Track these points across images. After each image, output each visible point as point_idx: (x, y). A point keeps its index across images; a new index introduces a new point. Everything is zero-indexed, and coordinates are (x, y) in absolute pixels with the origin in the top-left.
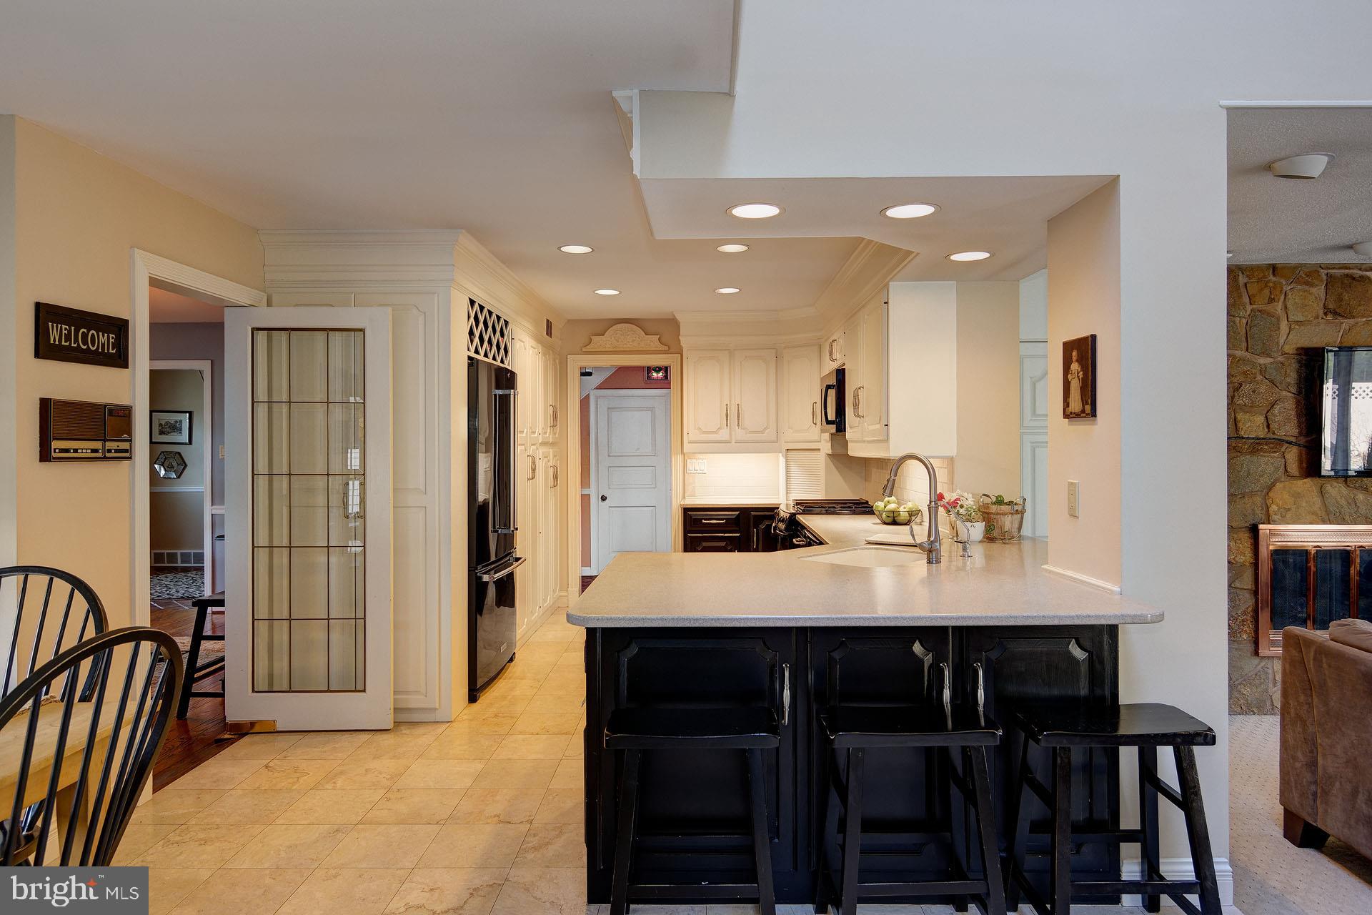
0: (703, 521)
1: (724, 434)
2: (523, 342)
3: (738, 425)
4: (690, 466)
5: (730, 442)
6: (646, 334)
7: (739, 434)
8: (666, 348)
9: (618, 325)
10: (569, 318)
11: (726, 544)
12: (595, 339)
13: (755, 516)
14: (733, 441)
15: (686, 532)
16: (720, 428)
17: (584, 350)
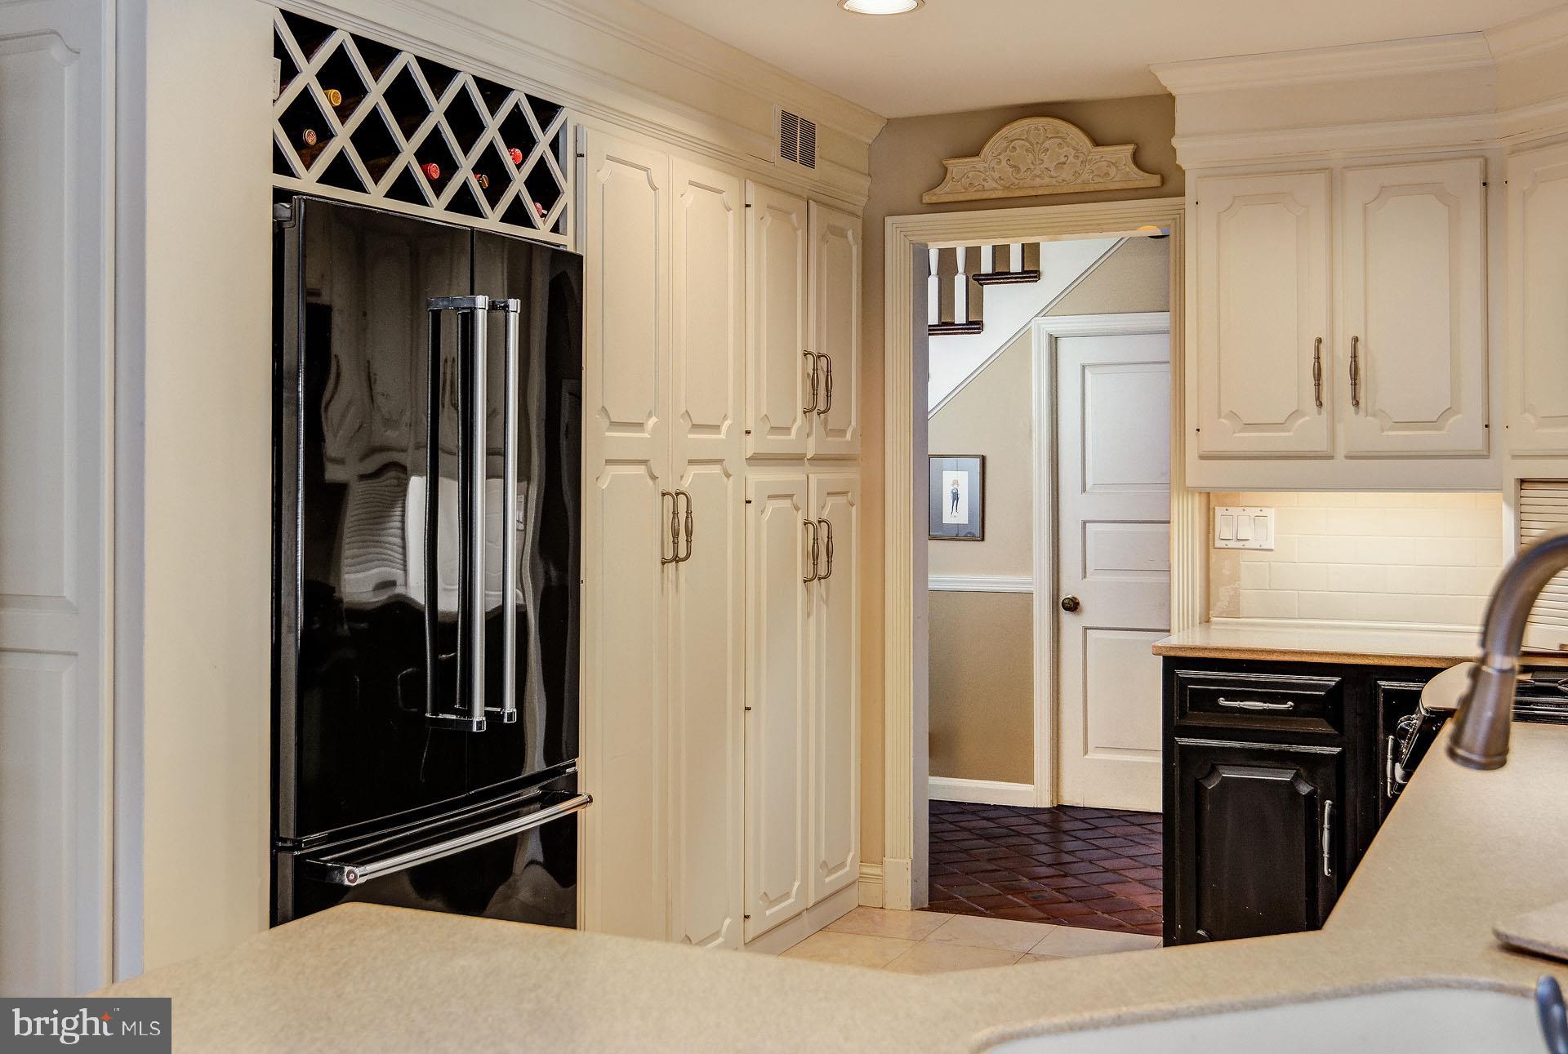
0: (1222, 701)
1: (1310, 430)
2: (646, 169)
3: (1357, 404)
4: (1223, 530)
5: (1331, 457)
6: (1097, 143)
7: (1356, 430)
8: (1154, 181)
9: (1015, 124)
10: (893, 114)
11: (1297, 776)
12: (957, 167)
13: (1388, 693)
14: (1341, 451)
15: (1171, 730)
16: (1296, 414)
17: (927, 199)
